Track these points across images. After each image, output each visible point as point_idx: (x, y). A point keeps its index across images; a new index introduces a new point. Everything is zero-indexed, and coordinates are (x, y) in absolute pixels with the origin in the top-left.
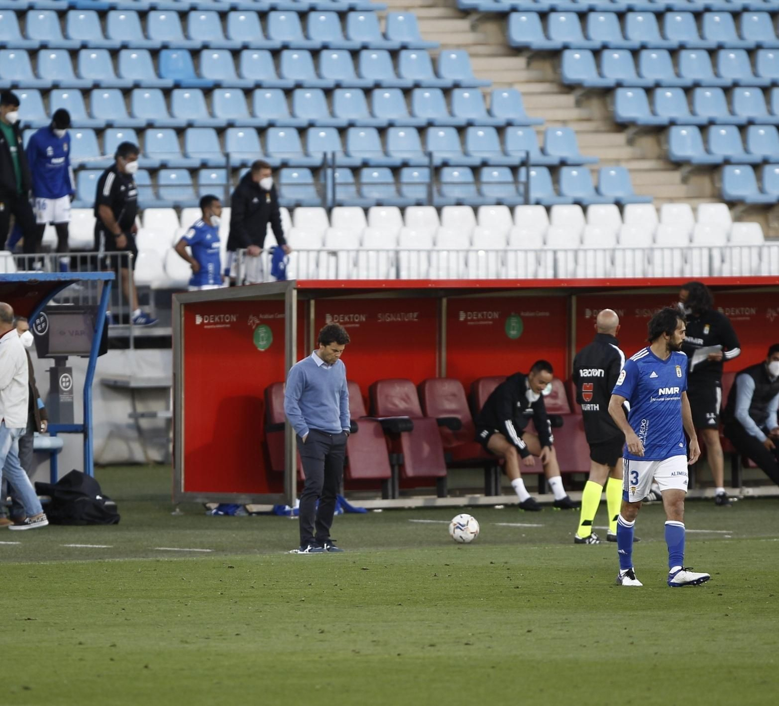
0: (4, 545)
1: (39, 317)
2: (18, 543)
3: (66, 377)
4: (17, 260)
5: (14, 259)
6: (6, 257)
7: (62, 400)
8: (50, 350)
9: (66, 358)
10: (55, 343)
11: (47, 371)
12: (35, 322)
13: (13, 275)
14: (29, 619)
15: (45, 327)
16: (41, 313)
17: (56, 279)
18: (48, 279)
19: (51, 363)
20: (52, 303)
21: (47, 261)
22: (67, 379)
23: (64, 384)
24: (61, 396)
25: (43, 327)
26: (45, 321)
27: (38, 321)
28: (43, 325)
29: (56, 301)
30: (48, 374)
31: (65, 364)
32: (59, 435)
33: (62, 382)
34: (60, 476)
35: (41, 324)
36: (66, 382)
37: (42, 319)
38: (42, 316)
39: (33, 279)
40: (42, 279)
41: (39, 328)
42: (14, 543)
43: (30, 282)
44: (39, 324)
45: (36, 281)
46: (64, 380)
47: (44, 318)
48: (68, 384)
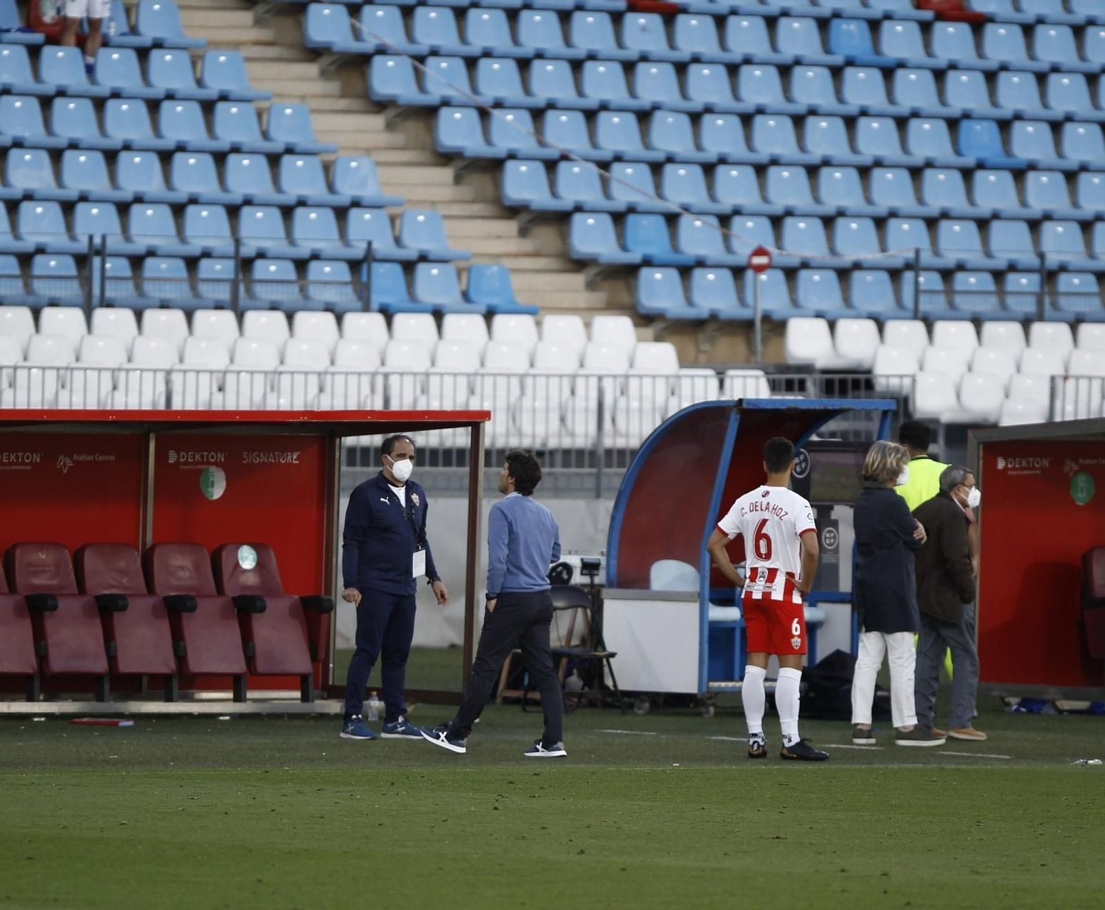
1: (798, 454)
3: (830, 532)
5: (768, 380)
6: (757, 377)
7: (824, 561)
8: (811, 496)
9: (831, 508)
10: (818, 488)
12: (793, 462)
13: (767, 401)
14: (778, 838)
15: (806, 468)
16: (802, 450)
17: (822, 407)
18: (811, 408)
20: (814, 438)
21: (810, 385)
22: (832, 535)
23: (828, 541)
25: (803, 468)
26: (805, 460)
27: (796, 461)
28: (803, 465)
29: (819, 435)
31: (829, 516)
32: (820, 605)
33: (825, 538)
34: (820, 656)
35: (800, 463)
36: (830, 538)
37: (802, 457)
38: (802, 453)
39: (792, 406)
40: (804, 407)
41: (798, 469)
43: (789, 410)
44: (798, 464)
45: (796, 409)
46: (828, 535)
47: (805, 456)
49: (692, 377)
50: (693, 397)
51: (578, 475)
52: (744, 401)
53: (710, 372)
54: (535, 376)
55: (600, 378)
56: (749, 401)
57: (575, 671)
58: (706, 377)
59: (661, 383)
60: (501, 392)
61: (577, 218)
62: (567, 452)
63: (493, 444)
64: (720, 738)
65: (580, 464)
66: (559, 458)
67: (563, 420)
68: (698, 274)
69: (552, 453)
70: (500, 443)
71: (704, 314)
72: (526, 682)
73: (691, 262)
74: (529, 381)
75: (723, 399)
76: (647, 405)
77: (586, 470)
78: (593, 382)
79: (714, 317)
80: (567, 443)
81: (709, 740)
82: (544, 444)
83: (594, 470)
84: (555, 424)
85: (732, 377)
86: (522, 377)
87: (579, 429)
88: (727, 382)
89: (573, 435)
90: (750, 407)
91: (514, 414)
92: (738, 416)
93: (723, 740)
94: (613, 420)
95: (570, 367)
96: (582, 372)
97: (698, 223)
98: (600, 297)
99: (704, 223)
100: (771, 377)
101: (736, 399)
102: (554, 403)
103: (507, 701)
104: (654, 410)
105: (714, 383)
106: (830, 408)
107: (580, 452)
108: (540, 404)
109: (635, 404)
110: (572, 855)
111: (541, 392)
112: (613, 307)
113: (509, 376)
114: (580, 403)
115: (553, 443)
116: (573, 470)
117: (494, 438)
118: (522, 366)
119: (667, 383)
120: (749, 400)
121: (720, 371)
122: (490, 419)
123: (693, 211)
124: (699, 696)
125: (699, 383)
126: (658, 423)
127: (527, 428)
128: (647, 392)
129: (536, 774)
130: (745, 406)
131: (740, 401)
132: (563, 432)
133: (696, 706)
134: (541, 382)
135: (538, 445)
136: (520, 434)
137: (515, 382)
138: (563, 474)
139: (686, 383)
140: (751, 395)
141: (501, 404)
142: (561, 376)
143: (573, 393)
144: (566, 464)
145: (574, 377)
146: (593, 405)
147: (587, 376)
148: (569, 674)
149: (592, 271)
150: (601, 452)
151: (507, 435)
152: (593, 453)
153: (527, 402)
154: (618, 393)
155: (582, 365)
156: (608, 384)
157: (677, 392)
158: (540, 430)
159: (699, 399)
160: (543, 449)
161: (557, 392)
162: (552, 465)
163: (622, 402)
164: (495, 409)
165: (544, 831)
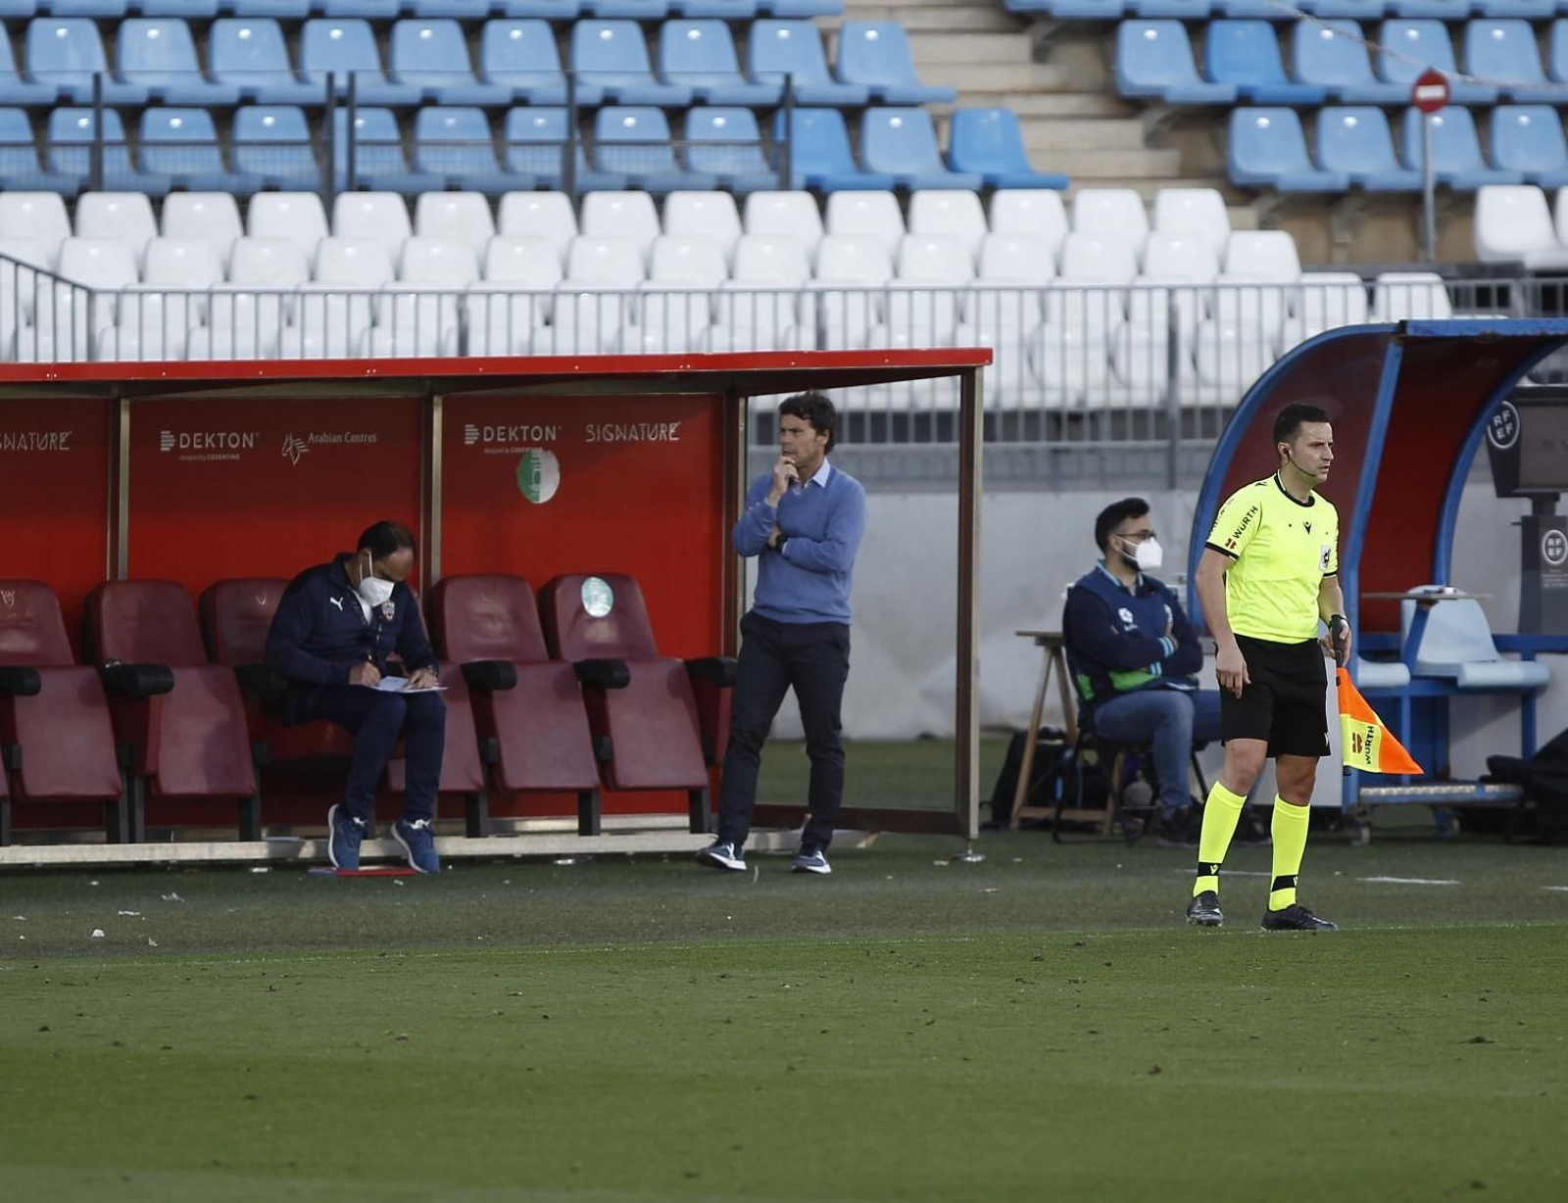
0: (1425, 886)
1: (1500, 410)
2: (1453, 882)
3: (1554, 537)
4: (1452, 292)
5: (1448, 290)
6: (1429, 285)
7: (1546, 585)
8: (1523, 479)
9: (1556, 498)
10: (1533, 466)
11: (1514, 524)
12: (1491, 423)
13: (1447, 323)
14: (1479, 1040)
15: (1513, 432)
16: (1505, 403)
17: (1538, 332)
18: (1520, 333)
19: (1525, 507)
20: (1526, 383)
21: (1516, 297)
22: (1558, 541)
23: (1551, 553)
24: (1544, 576)
25: (1508, 432)
26: (1511, 419)
27: (1497, 421)
28: (1509, 428)
29: (1533, 378)
30: (1518, 530)
31: (1553, 511)
32: (1540, 657)
33: (1547, 547)
34: (1542, 739)
35: (1503, 425)
36: (1555, 547)
37: (1506, 415)
38: (1506, 408)
39: (1488, 330)
40: (1509, 332)
41: (1500, 435)
42: (1445, 882)
43: (1483, 337)
44: (1499, 426)
45: (1494, 336)
46: (1551, 542)
47: (1511, 413)
48: (1558, 551)
49: (1323, 286)
50: (1324, 320)
51: (1137, 451)
52: (1409, 325)
53: (1352, 279)
54: (1063, 290)
55: (1171, 291)
56: (1417, 324)
57: (1139, 773)
58: (1345, 286)
59: (1271, 299)
60: (1009, 319)
61: (1129, 29)
62: (1118, 415)
63: (997, 403)
64: (1380, 879)
65: (1141, 434)
66: (1106, 424)
67: (1111, 361)
68: (1328, 116)
69: (1094, 416)
70: (1009, 402)
71: (1341, 182)
72: (1059, 794)
73: (1318, 98)
74: (1054, 299)
75: (1374, 321)
76: (1249, 335)
77: (1151, 443)
78: (1160, 297)
79: (1356, 188)
80: (1118, 399)
81: (1363, 884)
82: (1081, 402)
83: (1163, 444)
84: (1098, 368)
85: (1388, 286)
86: (1043, 293)
87: (1139, 376)
88: (1381, 295)
89: (1128, 386)
90: (1419, 334)
91: (1029, 353)
92: (1399, 350)
93: (1385, 883)
94: (1194, 361)
95: (1121, 273)
96: (1141, 282)
97: (1327, 34)
98: (1167, 159)
99: (1338, 33)
100: (1452, 284)
101: (1396, 321)
102: (1096, 334)
103: (1028, 825)
104: (1260, 341)
105: (1358, 296)
106: (1551, 333)
107: (1141, 414)
108: (1073, 336)
109: (1229, 334)
110: (1140, 1076)
111: (1074, 316)
112: (1190, 174)
113: (1021, 290)
114: (1139, 333)
115: (1095, 400)
116: (1130, 443)
117: (998, 393)
118: (1042, 276)
119: (1282, 299)
120: (1417, 322)
121: (1366, 276)
122: (991, 362)
123: (1318, 14)
124: (1344, 812)
125: (1335, 296)
126: (1268, 363)
127: (1052, 376)
128: (1249, 313)
129: (1078, 944)
130: (1410, 332)
131: (1403, 324)
132: (1113, 381)
133: (1339, 828)
134: (1074, 299)
135: (1071, 403)
136: (1041, 386)
137: (1031, 299)
138: (1115, 451)
139: (1312, 297)
140: (1420, 314)
141: (1009, 337)
142: (1106, 290)
143: (1127, 317)
144: (1119, 435)
145: (1127, 291)
146: (1161, 336)
147: (1150, 289)
148: (1129, 779)
149: (1154, 116)
150: (1175, 413)
151: (1021, 389)
152: (1161, 415)
153: (1052, 333)
154: (1201, 316)
155: (1141, 271)
156: (1184, 300)
157: (1297, 313)
158: (1074, 379)
159: (1335, 323)
160: (1079, 410)
161: (1101, 314)
162: (1095, 436)
163: (1208, 331)
164: (999, 346)
165: (1093, 1037)
